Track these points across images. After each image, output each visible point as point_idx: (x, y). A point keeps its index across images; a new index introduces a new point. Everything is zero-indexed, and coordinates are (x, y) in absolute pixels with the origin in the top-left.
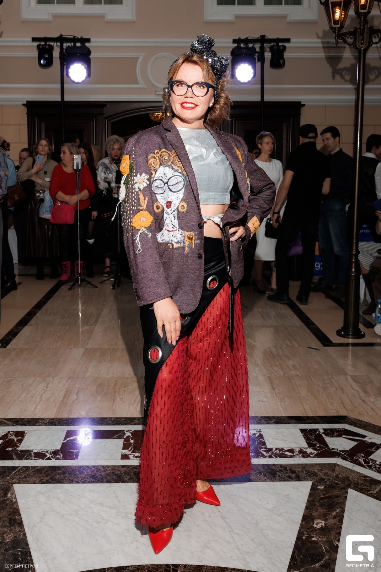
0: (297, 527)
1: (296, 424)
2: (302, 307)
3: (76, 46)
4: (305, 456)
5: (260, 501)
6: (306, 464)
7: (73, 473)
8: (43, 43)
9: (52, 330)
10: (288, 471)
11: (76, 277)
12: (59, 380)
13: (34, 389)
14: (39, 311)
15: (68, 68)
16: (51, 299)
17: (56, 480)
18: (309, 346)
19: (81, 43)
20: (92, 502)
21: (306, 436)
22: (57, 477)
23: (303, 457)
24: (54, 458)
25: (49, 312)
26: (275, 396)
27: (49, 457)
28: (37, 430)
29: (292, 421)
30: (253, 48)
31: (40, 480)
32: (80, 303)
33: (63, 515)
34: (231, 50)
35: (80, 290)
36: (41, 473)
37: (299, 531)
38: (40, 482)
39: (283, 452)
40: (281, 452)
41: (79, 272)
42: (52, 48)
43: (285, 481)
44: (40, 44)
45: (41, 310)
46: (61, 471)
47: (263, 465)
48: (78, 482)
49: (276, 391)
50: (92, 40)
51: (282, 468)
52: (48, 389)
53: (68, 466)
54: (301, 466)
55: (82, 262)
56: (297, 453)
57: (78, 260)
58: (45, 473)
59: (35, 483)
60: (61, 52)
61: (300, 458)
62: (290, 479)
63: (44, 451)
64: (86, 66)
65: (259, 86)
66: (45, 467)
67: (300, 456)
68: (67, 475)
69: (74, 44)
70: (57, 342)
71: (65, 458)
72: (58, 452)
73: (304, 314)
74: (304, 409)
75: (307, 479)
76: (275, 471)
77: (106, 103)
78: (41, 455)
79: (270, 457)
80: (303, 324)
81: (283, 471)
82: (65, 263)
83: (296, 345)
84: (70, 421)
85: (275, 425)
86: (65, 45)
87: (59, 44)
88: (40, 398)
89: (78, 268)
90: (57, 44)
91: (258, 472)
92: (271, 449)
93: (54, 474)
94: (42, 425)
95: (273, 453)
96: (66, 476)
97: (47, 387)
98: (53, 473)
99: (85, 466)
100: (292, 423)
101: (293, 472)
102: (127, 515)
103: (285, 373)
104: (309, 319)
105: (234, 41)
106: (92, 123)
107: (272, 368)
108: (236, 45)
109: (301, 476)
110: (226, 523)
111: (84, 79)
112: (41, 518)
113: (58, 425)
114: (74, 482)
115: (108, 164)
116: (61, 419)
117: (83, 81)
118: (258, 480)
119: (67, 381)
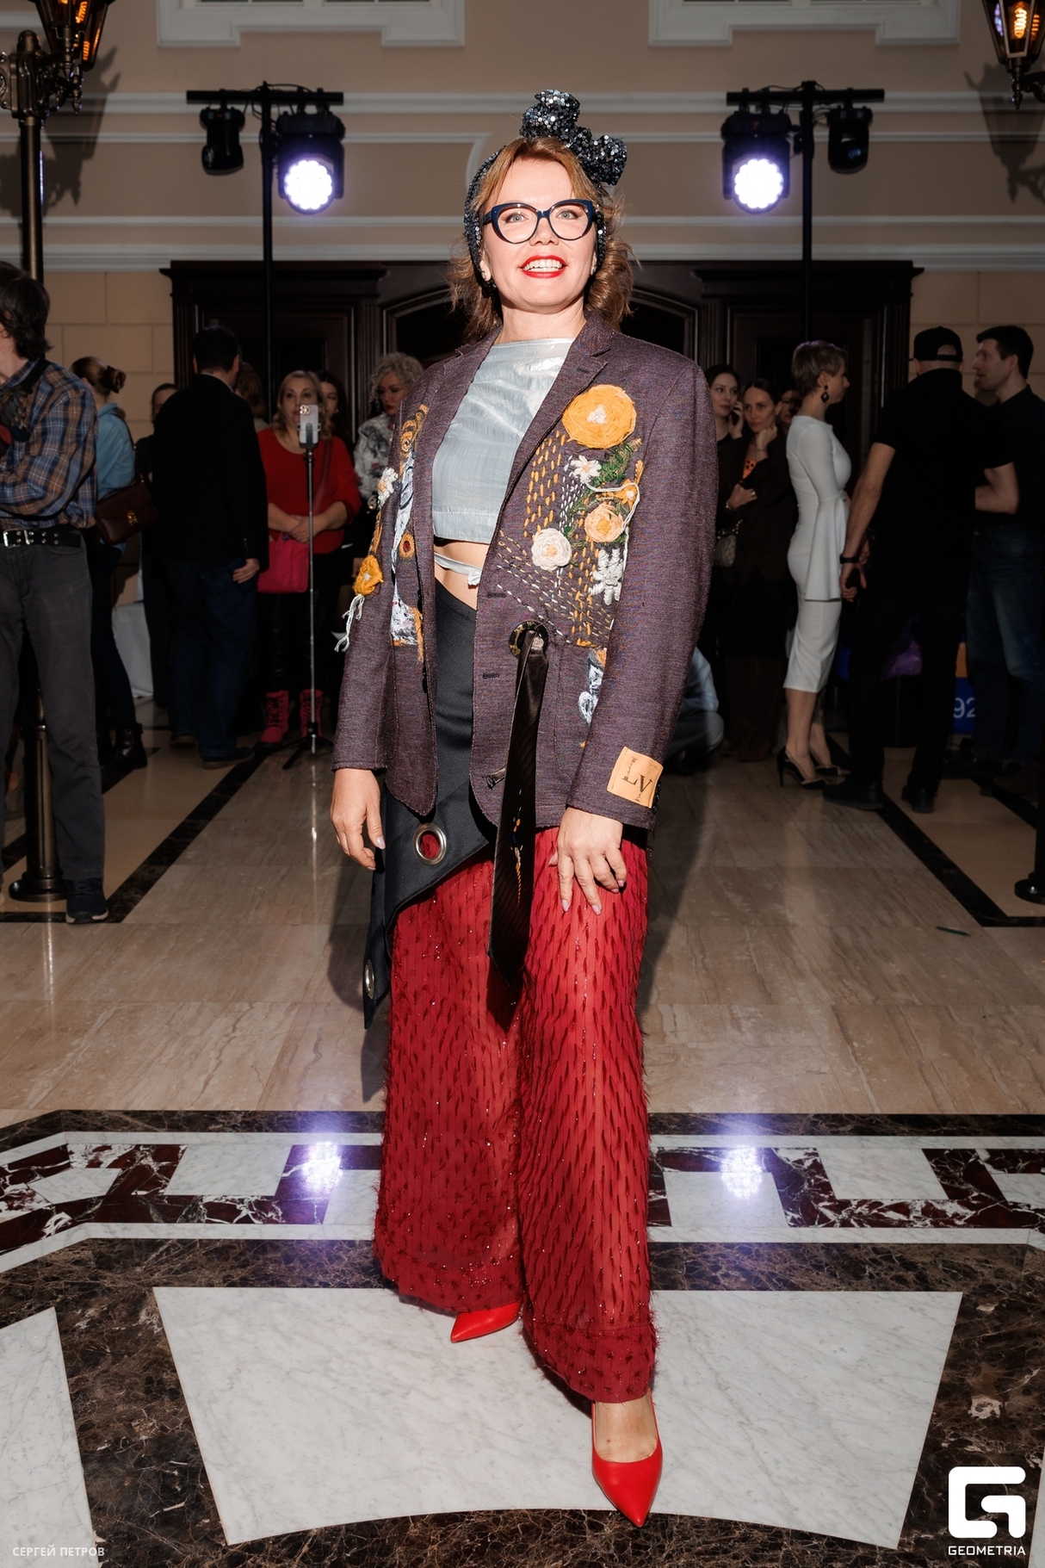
0: (924, 1417)
1: (912, 1135)
2: (920, 819)
3: (304, 114)
4: (941, 1223)
5: (821, 1342)
6: (944, 1245)
7: (312, 1261)
8: (216, 107)
9: (242, 874)
10: (894, 1262)
11: (305, 734)
12: (267, 1010)
13: (201, 1034)
14: (207, 823)
15: (283, 172)
16: (238, 794)
17: (266, 1277)
18: (941, 926)
19: (318, 107)
20: (365, 1339)
21: (941, 1169)
22: (270, 1269)
23: (936, 1225)
24: (259, 1219)
25: (233, 828)
26: (853, 1058)
27: (247, 1216)
28: (212, 1143)
29: (902, 1128)
30: (783, 116)
31: (225, 1277)
32: (314, 804)
33: (288, 1373)
34: (722, 121)
35: (313, 768)
36: (226, 1259)
37: (930, 1428)
38: (224, 1282)
39: (879, 1210)
40: (875, 1211)
41: (313, 720)
42: (239, 119)
43: (886, 1289)
44: (208, 109)
45: (211, 823)
46: (279, 1255)
47: (828, 1247)
48: (326, 1285)
49: (855, 1044)
50: (346, 97)
51: (878, 1253)
52: (238, 1033)
53: (299, 1242)
54: (929, 1251)
55: (320, 693)
56: (919, 1214)
57: (310, 688)
58: (236, 1259)
59: (211, 1285)
60: (265, 131)
61: (926, 1229)
62: (901, 1284)
63: (233, 1200)
64: (331, 167)
65: (799, 219)
66: (238, 1241)
67: (928, 1222)
68: (296, 1264)
69: (298, 109)
70: (257, 908)
71: (289, 1218)
72: (270, 1203)
73: (925, 837)
74: (934, 1096)
75: (948, 1285)
76: (861, 1262)
77: (383, 267)
78: (224, 1211)
79: (845, 1224)
80: (921, 865)
81: (880, 1264)
82: (274, 695)
83: (905, 921)
84: (299, 1119)
85: (854, 1139)
86: (276, 111)
87: (258, 108)
88: (218, 1058)
89: (310, 710)
90: (253, 110)
91: (812, 1265)
92: (845, 1204)
93: (261, 1262)
94: (224, 1131)
95: (852, 1214)
96: (294, 1268)
97: (234, 1029)
98: (258, 1259)
99: (344, 1241)
100: (902, 1133)
101: (908, 1265)
102: (462, 1375)
103: (877, 998)
104: (939, 851)
105: (732, 98)
106: (346, 319)
107: (843, 983)
108: (735, 108)
109: (930, 1277)
110: (731, 1400)
111: (325, 201)
112: (230, 1378)
113: (267, 1131)
114: (317, 1285)
115: (382, 431)
116: (276, 1113)
117: (323, 208)
118: (814, 1286)
119: (287, 1014)
